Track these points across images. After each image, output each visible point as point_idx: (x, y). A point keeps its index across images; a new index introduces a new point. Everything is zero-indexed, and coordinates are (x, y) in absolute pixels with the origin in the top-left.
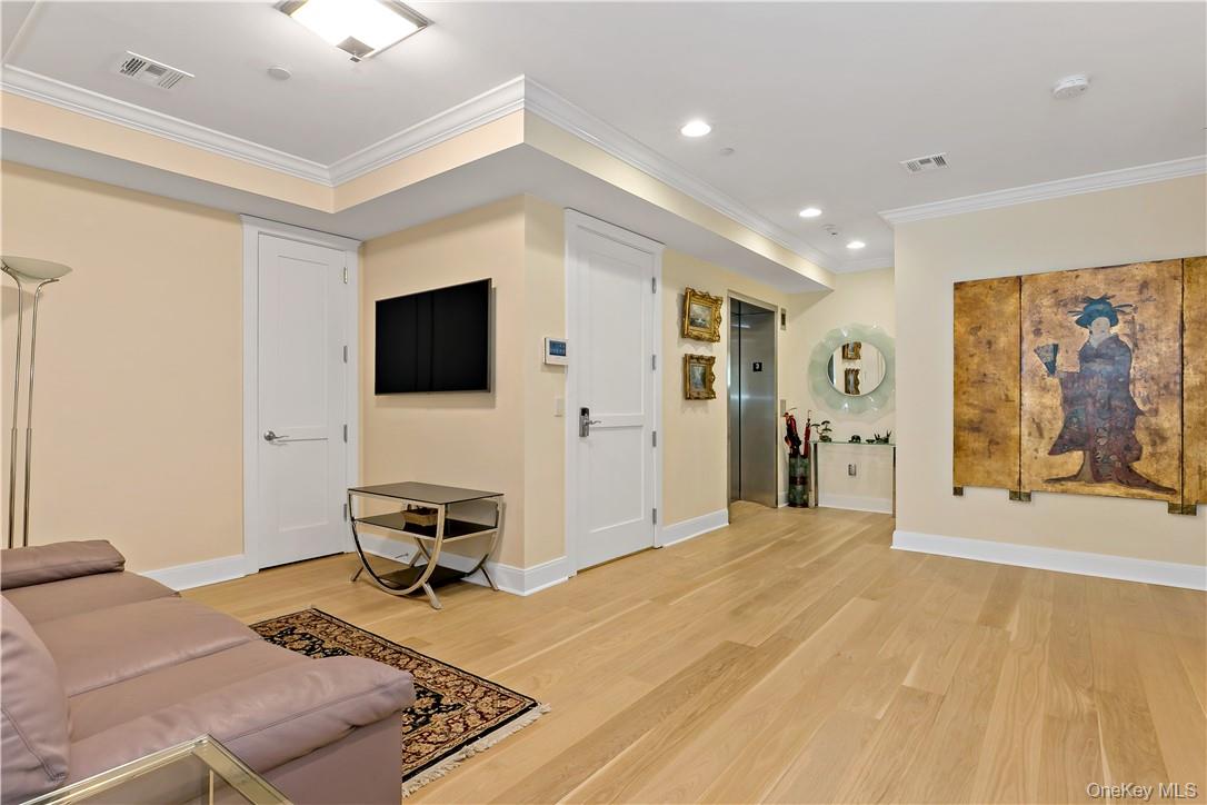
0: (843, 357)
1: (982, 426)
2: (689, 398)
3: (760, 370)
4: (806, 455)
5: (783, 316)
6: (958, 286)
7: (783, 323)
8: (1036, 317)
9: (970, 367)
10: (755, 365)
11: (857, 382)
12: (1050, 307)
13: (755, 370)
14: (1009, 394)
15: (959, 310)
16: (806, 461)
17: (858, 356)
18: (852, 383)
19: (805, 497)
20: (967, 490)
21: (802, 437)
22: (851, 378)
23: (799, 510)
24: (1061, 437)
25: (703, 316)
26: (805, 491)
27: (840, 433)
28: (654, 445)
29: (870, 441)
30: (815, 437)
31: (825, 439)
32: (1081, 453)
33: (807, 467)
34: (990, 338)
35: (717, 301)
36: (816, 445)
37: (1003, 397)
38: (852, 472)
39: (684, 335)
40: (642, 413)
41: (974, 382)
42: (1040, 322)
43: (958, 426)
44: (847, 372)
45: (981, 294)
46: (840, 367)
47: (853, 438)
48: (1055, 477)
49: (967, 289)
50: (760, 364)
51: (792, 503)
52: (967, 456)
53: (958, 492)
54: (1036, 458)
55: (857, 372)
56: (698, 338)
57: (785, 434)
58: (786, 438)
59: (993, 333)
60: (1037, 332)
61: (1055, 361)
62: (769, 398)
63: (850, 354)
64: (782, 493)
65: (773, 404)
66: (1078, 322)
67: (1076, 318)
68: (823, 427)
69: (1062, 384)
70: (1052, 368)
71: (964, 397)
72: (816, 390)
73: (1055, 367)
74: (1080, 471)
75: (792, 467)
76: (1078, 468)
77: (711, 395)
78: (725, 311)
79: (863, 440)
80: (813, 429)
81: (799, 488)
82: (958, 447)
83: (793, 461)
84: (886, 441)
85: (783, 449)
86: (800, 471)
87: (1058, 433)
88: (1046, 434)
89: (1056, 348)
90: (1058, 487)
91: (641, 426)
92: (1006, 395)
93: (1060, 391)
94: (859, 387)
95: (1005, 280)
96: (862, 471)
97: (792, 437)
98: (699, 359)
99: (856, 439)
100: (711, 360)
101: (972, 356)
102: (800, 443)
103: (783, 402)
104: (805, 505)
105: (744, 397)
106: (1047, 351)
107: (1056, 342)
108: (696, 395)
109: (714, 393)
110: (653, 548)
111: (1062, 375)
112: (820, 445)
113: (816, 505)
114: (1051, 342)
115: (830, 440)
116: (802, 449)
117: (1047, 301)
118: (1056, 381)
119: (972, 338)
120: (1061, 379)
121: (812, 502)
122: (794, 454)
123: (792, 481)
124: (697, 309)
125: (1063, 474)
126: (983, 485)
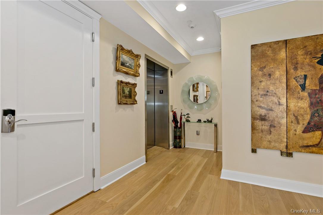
0: (193, 90)
1: (267, 118)
2: (120, 104)
3: (162, 93)
4: (181, 127)
5: (171, 72)
6: (253, 47)
7: (172, 75)
8: (295, 61)
9: (260, 87)
10: (160, 91)
11: (197, 99)
12: (302, 55)
13: (160, 93)
14: (281, 101)
15: (253, 58)
16: (180, 130)
17: (197, 91)
18: (196, 99)
19: (180, 144)
20: (258, 150)
21: (179, 120)
22: (196, 98)
23: (178, 150)
24: (309, 123)
25: (130, 63)
26: (180, 142)
27: (194, 118)
28: (93, 130)
29: (205, 122)
30: (184, 120)
31: (188, 121)
32: (320, 132)
33: (181, 132)
34: (270, 72)
35: (138, 56)
36: (184, 123)
37: (277, 103)
38: (198, 134)
39: (117, 70)
40: (83, 112)
41: (262, 95)
42: (297, 64)
43: (254, 118)
44: (194, 96)
45: (265, 50)
46: (192, 94)
47: (198, 120)
48: (305, 145)
49: (258, 48)
50: (162, 91)
51: (175, 147)
52: (258, 133)
53: (254, 151)
54: (295, 134)
55: (197, 96)
56: (127, 73)
57: (172, 119)
58: (172, 120)
59: (273, 70)
60: (296, 69)
61: (305, 84)
62: (166, 104)
63: (195, 90)
64: (171, 143)
65: (168, 106)
66: (318, 63)
67: (317, 60)
68: (187, 116)
69: (309, 96)
70: (303, 87)
71: (256, 103)
72: (184, 101)
73: (305, 87)
74: (320, 142)
75: (175, 132)
76: (319, 140)
77: (134, 102)
78: (143, 63)
79: (202, 121)
80: (183, 117)
81: (178, 140)
82: (253, 128)
83: (175, 130)
84: (211, 122)
85: (171, 125)
86: (178, 134)
87: (307, 121)
88: (300, 122)
89: (305, 77)
90: (307, 149)
91: (83, 120)
92: (279, 102)
93: (308, 99)
94: (198, 101)
95: (277, 42)
96: (201, 134)
97: (175, 120)
98: (127, 84)
99: (199, 121)
100: (135, 85)
101: (261, 82)
102: (178, 122)
103: (172, 106)
104: (180, 147)
105: (156, 104)
106: (301, 79)
107: (306, 74)
108: (125, 102)
109: (136, 101)
110: (93, 192)
111: (310, 91)
112: (186, 123)
113: (185, 147)
114: (303, 73)
115: (190, 121)
116: (179, 124)
117: (300, 52)
118: (306, 94)
119: (260, 73)
120: (309, 93)
121: (183, 146)
122: (176, 127)
123: (175, 138)
124: (125, 58)
125: (311, 144)
126: (268, 148)
